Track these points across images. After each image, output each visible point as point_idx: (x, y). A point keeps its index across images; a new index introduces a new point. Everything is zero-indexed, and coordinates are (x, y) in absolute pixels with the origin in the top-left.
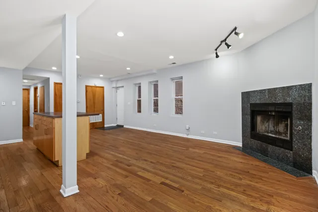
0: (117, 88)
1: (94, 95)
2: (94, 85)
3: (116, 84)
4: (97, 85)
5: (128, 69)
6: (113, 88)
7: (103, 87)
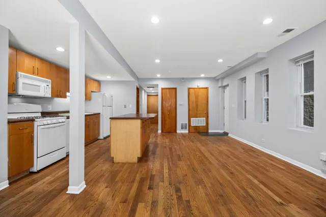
0: (224, 87)
1: (197, 97)
2: (196, 87)
3: (222, 83)
4: (200, 87)
5: (220, 61)
6: (220, 87)
7: (207, 88)
